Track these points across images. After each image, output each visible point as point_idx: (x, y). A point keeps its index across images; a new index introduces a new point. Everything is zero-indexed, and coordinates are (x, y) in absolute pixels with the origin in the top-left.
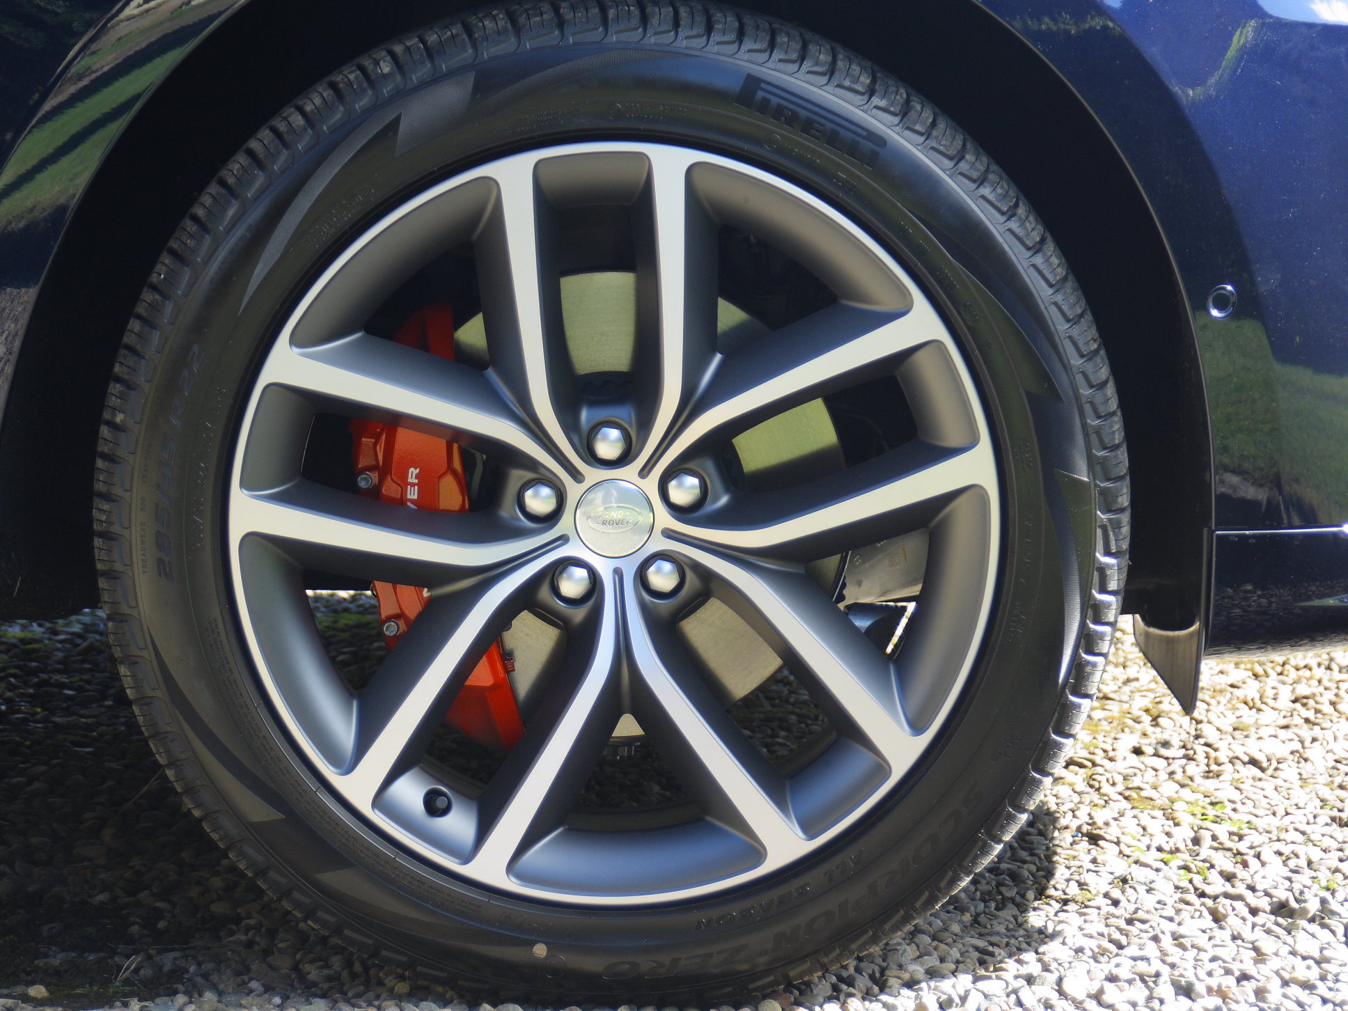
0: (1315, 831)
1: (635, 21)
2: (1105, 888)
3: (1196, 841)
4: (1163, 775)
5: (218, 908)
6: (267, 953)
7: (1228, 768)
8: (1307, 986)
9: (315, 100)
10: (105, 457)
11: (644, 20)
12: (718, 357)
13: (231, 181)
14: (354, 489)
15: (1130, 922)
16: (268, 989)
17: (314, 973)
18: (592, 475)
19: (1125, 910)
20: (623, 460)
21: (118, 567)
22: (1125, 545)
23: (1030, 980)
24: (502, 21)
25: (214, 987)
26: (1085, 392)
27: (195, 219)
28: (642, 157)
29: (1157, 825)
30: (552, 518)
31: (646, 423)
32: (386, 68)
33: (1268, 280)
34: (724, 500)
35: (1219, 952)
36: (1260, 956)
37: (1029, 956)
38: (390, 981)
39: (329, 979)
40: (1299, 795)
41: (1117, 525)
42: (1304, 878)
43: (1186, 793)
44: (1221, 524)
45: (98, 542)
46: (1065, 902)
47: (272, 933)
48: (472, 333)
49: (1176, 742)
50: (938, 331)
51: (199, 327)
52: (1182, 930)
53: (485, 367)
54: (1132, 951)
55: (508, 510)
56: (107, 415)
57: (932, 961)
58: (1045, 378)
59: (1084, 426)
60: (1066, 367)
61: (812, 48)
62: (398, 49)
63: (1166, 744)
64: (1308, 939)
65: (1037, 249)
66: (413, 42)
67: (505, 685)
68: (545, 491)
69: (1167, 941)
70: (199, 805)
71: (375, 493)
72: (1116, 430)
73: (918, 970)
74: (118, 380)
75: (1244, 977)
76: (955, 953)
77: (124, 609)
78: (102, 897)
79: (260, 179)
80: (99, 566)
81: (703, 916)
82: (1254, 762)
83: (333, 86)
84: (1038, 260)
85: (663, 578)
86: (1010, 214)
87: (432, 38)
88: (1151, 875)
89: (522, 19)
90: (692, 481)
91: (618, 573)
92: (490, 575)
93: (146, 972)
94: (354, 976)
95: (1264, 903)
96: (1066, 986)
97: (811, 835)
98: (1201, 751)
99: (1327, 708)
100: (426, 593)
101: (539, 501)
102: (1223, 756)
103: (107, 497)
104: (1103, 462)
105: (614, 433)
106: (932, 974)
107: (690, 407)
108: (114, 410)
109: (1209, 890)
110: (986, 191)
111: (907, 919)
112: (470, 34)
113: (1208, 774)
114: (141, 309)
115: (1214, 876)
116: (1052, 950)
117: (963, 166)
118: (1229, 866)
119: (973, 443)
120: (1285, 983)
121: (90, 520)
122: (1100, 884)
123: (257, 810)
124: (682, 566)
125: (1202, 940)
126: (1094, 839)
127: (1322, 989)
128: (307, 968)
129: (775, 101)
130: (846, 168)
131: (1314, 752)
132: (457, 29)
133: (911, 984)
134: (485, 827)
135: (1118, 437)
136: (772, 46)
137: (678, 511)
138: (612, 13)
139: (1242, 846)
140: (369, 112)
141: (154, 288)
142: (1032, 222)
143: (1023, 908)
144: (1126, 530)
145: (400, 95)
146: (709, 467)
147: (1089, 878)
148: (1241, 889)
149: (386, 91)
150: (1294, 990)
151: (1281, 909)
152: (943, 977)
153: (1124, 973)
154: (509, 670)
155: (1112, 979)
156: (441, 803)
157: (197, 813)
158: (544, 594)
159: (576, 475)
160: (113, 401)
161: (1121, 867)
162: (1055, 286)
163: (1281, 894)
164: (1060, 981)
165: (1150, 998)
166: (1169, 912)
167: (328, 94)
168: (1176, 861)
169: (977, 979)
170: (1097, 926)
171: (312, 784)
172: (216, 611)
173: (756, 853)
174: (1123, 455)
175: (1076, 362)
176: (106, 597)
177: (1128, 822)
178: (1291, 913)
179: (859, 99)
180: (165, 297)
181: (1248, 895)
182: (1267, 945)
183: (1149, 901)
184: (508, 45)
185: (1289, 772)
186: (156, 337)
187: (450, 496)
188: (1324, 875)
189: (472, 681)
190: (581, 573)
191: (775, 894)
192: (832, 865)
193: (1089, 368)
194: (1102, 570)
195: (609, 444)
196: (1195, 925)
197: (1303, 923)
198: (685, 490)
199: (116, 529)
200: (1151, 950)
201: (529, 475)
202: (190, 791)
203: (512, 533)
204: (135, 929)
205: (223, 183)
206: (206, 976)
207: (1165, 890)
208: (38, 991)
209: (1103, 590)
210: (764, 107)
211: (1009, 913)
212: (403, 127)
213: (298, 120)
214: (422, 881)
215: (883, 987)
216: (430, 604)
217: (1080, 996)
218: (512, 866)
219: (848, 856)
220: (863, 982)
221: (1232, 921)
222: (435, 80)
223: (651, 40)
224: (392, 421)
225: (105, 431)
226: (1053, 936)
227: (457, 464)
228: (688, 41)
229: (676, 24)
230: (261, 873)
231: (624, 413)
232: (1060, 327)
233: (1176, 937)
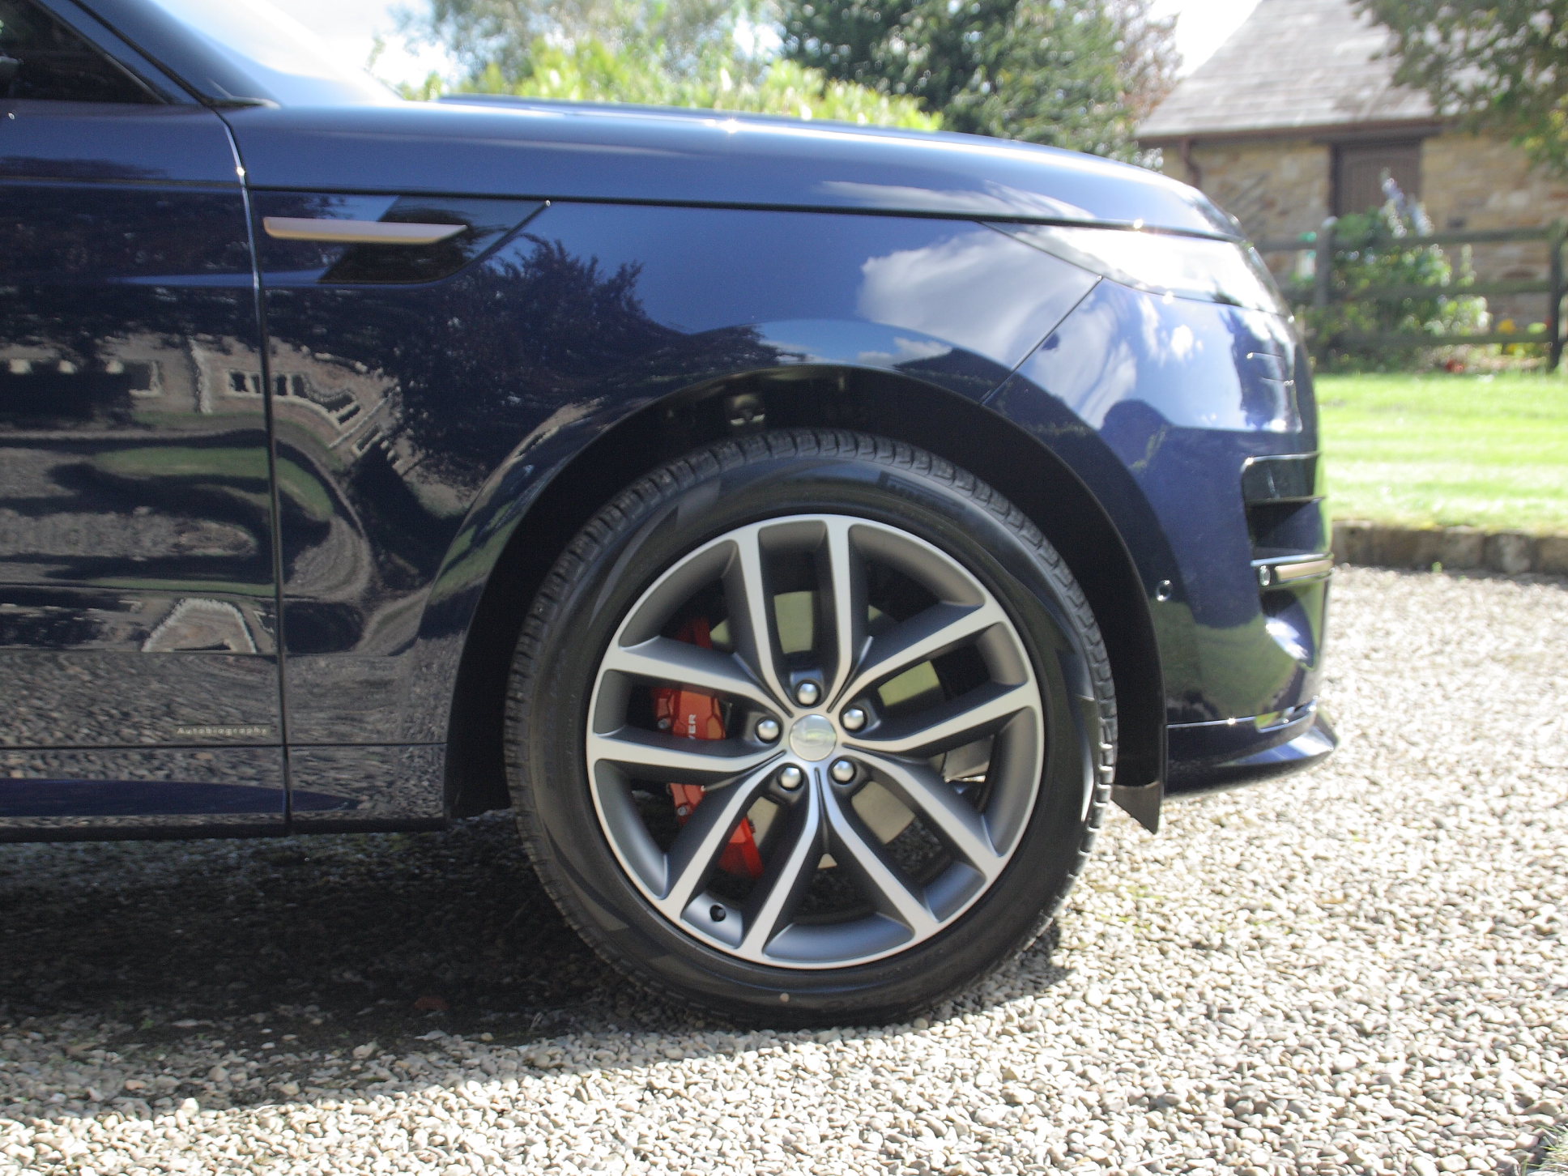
0: (1204, 899)
1: (813, 444)
2: (1094, 940)
3: (1137, 909)
4: (1108, 872)
5: (577, 983)
6: (613, 1007)
7: (1143, 865)
8: (1226, 989)
9: (626, 501)
10: (511, 718)
11: (818, 443)
12: (870, 639)
13: (579, 551)
14: (655, 728)
15: (1113, 959)
16: (620, 1029)
17: (645, 1019)
18: (799, 713)
19: (1108, 953)
20: (817, 703)
21: (523, 783)
22: (1116, 737)
23: (1066, 996)
24: (734, 448)
25: (588, 1029)
26: (1089, 648)
27: (558, 575)
28: (821, 524)
29: (1112, 901)
30: (776, 740)
31: (829, 680)
32: (667, 479)
33: (1189, 577)
34: (877, 724)
35: (1169, 973)
36: (1194, 975)
37: (1062, 983)
38: (691, 1020)
39: (654, 1021)
40: (1189, 879)
41: (1110, 725)
42: (1205, 927)
43: (1124, 881)
44: (1171, 721)
45: (509, 770)
46: (1071, 950)
47: (613, 996)
48: (719, 633)
49: (1110, 852)
50: (1001, 616)
51: (564, 639)
52: (1145, 962)
53: (732, 652)
54: (1120, 976)
55: (748, 737)
56: (511, 694)
57: (1007, 990)
58: (1065, 640)
59: (1090, 669)
60: (1077, 634)
61: (917, 454)
62: (673, 468)
63: (1104, 854)
64: (1219, 961)
65: (1056, 565)
66: (681, 463)
67: (750, 841)
68: (771, 724)
69: (1138, 969)
70: (577, 923)
71: (669, 731)
72: (1106, 669)
73: (999, 995)
74: (516, 672)
75: (1188, 986)
76: (1019, 984)
77: (528, 809)
78: (507, 980)
79: (596, 550)
80: (511, 784)
81: (880, 972)
82: (1156, 861)
83: (636, 492)
84: (1057, 571)
85: (843, 772)
86: (1039, 546)
87: (693, 461)
88: (1119, 931)
89: (746, 446)
90: (859, 713)
91: (817, 770)
92: (741, 777)
93: (546, 1023)
94: (669, 1019)
95: (1186, 942)
96: (1090, 999)
97: (941, 918)
98: (1125, 857)
99: (1188, 827)
100: (703, 789)
101: (768, 730)
102: (1139, 858)
103: (514, 742)
104: (1101, 689)
105: (810, 687)
106: (1009, 997)
107: (857, 669)
108: (516, 690)
109: (1153, 937)
110: (1024, 532)
111: (999, 965)
112: (715, 456)
113: (1133, 870)
114: (529, 630)
115: (1154, 928)
116: (1073, 977)
117: (1010, 518)
118: (1162, 923)
119: (1024, 681)
120: (1213, 989)
121: (502, 756)
122: (1089, 938)
123: (613, 924)
124: (854, 764)
125: (1158, 967)
126: (1079, 912)
127: (1234, 989)
128: (639, 1015)
129: (898, 486)
130: (943, 524)
131: (1189, 853)
132: (707, 455)
133: (999, 1004)
134: (747, 927)
135: (1108, 674)
136: (894, 454)
137: (852, 732)
138: (799, 440)
139: (1165, 910)
140: (659, 507)
141: (536, 617)
142: (1051, 550)
143: (1047, 955)
144: (1115, 728)
145: (678, 495)
146: (867, 704)
147: (1083, 935)
148: (1171, 935)
149: (669, 493)
150: (1220, 992)
151: (1197, 945)
152: (1015, 998)
153: (1120, 988)
154: (753, 831)
155: (1114, 993)
156: (720, 914)
157: (575, 927)
158: (774, 786)
159: (789, 713)
160: (516, 685)
161: (1100, 928)
162: (1068, 586)
163: (1196, 937)
164: (1084, 998)
165: (1138, 1003)
166: (1135, 951)
167: (633, 496)
168: (1131, 922)
169: (1036, 999)
170: (1095, 963)
171: (644, 906)
172: (583, 806)
173: (909, 932)
174: (1111, 684)
175: (1083, 630)
176: (516, 802)
177: (1095, 899)
178: (1204, 947)
179: (948, 483)
180: (544, 622)
181: (1176, 938)
182: (1197, 967)
183: (1121, 946)
184: (739, 462)
185: (1178, 864)
186: (539, 646)
187: (715, 731)
188: (1216, 923)
189: (733, 840)
190: (795, 771)
191: (921, 956)
192: (954, 937)
193: (1090, 633)
194: (1104, 752)
195: (807, 694)
196: (1152, 958)
197: (1213, 952)
198: (854, 718)
199: (521, 761)
200: (1130, 974)
201: (761, 715)
202: (571, 914)
203: (753, 750)
204: (532, 997)
205: (573, 553)
206: (581, 1023)
207: (1128, 939)
208: (487, 1036)
209: (1105, 764)
210: (892, 490)
211: (1040, 958)
212: (680, 513)
213: (617, 513)
214: (712, 960)
215: (983, 1007)
216: (705, 795)
217: (1098, 1004)
218: (764, 949)
219: (964, 930)
220: (969, 1004)
221: (1171, 954)
222: (697, 485)
223: (823, 454)
224: (677, 687)
225: (510, 703)
226: (1071, 970)
227: (717, 712)
228: (844, 454)
229: (837, 444)
230: (616, 960)
231: (816, 675)
232: (1072, 611)
233: (1143, 966)
